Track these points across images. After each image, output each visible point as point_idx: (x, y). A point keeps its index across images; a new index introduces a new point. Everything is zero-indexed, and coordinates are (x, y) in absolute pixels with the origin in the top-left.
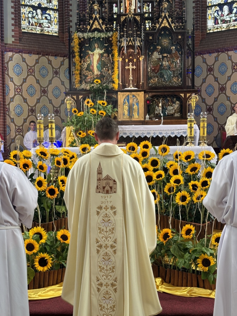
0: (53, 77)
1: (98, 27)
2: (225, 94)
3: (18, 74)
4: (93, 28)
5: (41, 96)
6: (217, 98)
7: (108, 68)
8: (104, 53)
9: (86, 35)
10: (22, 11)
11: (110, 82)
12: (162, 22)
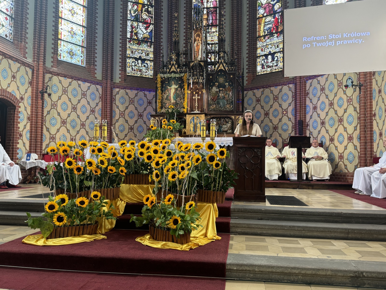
0: (147, 106)
1: (175, 70)
2: (269, 118)
3: (122, 103)
4: (171, 71)
5: (138, 119)
6: (263, 120)
7: (181, 98)
8: (178, 88)
9: (166, 76)
10: (127, 62)
11: (182, 107)
12: (219, 67)
